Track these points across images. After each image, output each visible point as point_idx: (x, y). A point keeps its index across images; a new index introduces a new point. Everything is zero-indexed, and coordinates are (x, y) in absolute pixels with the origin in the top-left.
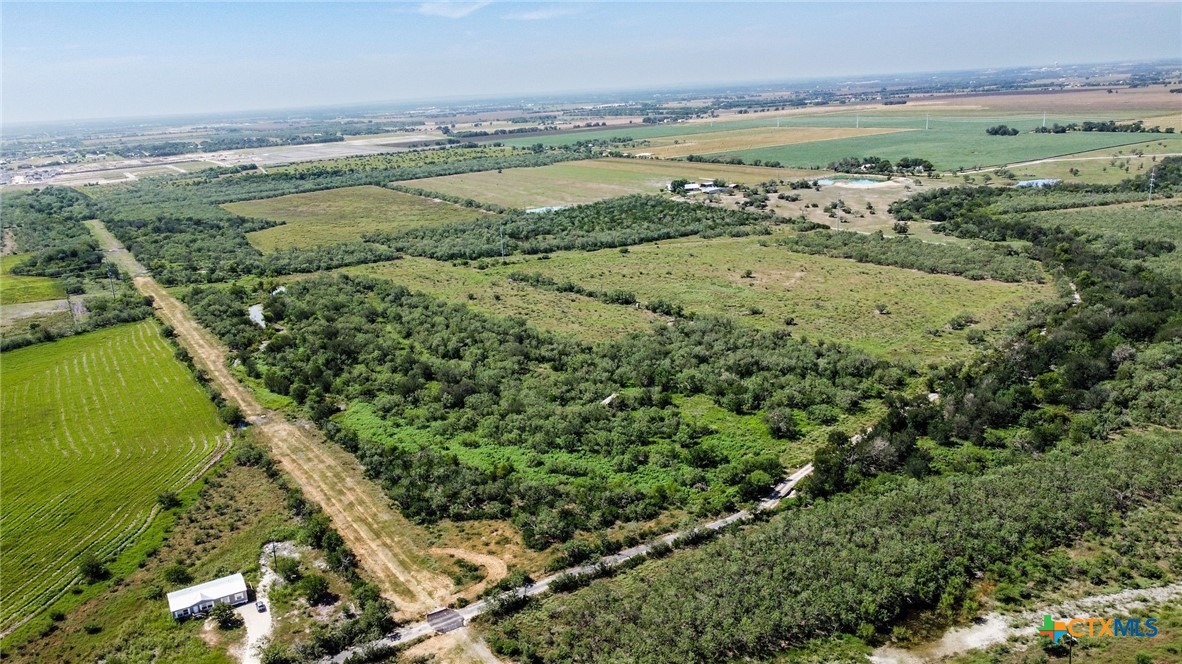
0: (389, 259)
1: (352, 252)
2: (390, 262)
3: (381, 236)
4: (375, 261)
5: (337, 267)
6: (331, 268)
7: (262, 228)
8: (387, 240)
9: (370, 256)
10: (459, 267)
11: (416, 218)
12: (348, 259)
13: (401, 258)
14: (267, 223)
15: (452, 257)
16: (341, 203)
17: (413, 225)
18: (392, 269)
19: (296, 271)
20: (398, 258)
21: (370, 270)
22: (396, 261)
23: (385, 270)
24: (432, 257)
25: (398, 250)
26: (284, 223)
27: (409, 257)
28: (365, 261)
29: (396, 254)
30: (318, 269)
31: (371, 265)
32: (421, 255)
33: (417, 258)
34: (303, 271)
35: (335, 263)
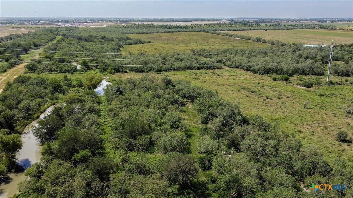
0: (210, 68)
1: (182, 60)
2: (212, 71)
3: (205, 52)
4: (199, 69)
5: (166, 71)
6: (161, 71)
7: (136, 44)
8: (209, 55)
9: (195, 64)
10: (279, 82)
11: (226, 45)
12: (177, 64)
13: (221, 68)
14: (140, 41)
15: (267, 72)
16: (184, 37)
17: (226, 48)
18: (214, 77)
19: (132, 70)
20: (218, 68)
21: (194, 76)
22: (216, 70)
23: (208, 78)
24: (247, 70)
25: (218, 62)
26: (150, 42)
27: (227, 68)
28: (190, 68)
29: (216, 65)
30: (150, 70)
31: (195, 71)
32: (237, 68)
33: (235, 70)
34: (137, 71)
35: (165, 67)
